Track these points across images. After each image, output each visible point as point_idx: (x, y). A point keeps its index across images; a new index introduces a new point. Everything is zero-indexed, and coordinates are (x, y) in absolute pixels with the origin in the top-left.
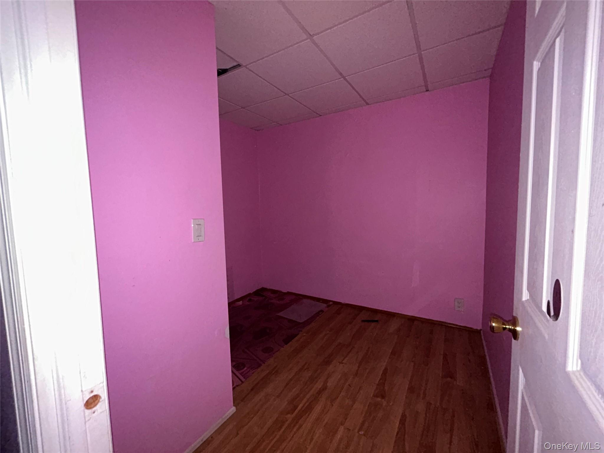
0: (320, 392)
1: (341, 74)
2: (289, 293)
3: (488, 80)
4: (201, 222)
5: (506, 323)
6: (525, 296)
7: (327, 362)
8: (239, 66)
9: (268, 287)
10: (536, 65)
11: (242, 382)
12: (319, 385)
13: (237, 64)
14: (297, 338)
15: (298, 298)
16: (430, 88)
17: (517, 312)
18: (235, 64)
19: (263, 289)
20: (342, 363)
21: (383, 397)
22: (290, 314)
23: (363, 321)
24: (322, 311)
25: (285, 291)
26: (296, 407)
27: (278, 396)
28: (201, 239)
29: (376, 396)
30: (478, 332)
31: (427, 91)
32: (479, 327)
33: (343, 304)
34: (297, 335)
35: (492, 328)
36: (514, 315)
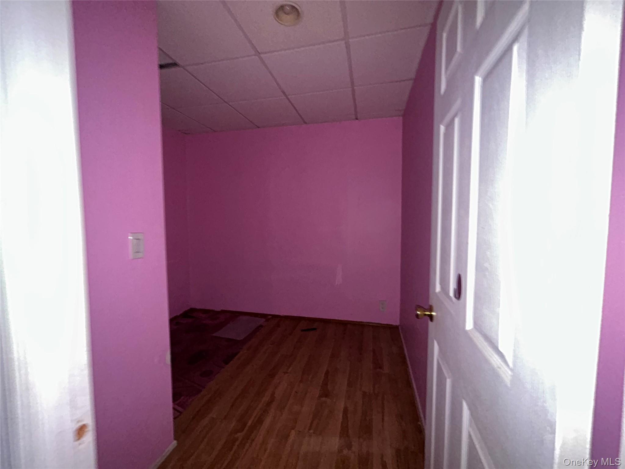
0: (269, 404)
1: (284, 93)
2: (223, 312)
3: (401, 118)
4: (140, 236)
5: (426, 311)
6: (438, 289)
7: (272, 375)
8: (175, 65)
9: (198, 307)
10: (442, 128)
11: (181, 413)
12: (266, 398)
13: (174, 62)
14: (237, 357)
15: (234, 315)
16: (358, 118)
17: (433, 302)
18: (170, 61)
19: (193, 310)
20: (287, 373)
21: (326, 396)
22: (226, 333)
23: (302, 331)
24: (261, 326)
25: (218, 309)
26: (245, 425)
27: (225, 418)
28: (140, 255)
29: (320, 396)
30: (397, 327)
31: (357, 119)
32: (397, 323)
33: (282, 316)
34: (236, 354)
35: (417, 315)
36: (430, 304)
